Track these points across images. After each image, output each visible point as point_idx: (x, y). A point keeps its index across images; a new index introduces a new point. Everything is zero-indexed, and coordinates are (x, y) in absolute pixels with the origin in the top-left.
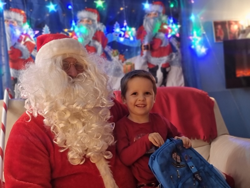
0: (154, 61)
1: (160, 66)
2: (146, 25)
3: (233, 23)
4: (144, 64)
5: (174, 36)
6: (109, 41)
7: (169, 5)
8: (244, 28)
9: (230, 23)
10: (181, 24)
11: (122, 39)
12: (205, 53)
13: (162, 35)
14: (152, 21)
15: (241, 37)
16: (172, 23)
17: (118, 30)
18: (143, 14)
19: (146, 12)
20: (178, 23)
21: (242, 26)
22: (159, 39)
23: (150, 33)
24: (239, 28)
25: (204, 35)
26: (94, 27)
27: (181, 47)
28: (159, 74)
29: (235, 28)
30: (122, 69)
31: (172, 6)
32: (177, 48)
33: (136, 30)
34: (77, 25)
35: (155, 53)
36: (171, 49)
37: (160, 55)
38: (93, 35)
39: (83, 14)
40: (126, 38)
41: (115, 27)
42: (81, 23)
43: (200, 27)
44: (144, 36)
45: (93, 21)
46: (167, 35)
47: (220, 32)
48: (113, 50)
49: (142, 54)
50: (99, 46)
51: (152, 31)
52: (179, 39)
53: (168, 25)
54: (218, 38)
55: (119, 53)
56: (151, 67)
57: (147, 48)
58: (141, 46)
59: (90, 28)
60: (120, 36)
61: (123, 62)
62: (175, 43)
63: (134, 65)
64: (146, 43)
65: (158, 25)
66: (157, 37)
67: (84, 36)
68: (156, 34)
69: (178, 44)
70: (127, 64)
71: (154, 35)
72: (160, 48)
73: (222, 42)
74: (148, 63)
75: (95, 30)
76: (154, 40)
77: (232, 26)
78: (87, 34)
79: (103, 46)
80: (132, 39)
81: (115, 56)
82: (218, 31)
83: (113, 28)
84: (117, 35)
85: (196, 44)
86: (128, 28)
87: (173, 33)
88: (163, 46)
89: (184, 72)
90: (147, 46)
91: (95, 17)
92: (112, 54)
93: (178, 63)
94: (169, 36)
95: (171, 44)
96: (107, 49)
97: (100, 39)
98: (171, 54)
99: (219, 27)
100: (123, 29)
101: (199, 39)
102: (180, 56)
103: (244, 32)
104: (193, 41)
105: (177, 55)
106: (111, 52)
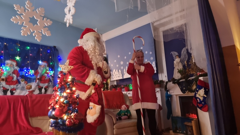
0: (41, 85)
1: (44, 87)
2: (39, 70)
4: (37, 86)
5: (51, 76)
7: (50, 63)
10: (54, 71)
11: (27, 75)
13: (46, 75)
14: (42, 68)
16: (51, 71)
18: (38, 65)
19: (40, 64)
23: (41, 73)
26: (14, 68)
27: (54, 80)
28: (43, 90)
30: (26, 87)
31: (51, 64)
32: (52, 80)
33: (34, 71)
34: (5, 66)
35: (42, 82)
36: (49, 81)
38: (12, 71)
39: (8, 62)
40: (29, 74)
41: (24, 69)
42: (7, 66)
44: (38, 74)
45: (13, 65)
49: (36, 82)
50: (15, 77)
52: (53, 77)
53: (49, 71)
55: (25, 80)
56: (40, 87)
57: (38, 79)
58: (36, 78)
59: (11, 68)
61: (26, 84)
62: (51, 78)
63: (32, 86)
64: (38, 77)
65: (45, 71)
66: (43, 75)
72: (45, 80)
74: (38, 85)
78: (9, 71)
79: (17, 77)
80: (32, 75)
81: (22, 81)
84: (24, 73)
86: (30, 70)
87: (51, 74)
88: (46, 79)
90: (39, 78)
91: (15, 64)
93: (52, 86)
94: (49, 75)
95: (49, 79)
96: (19, 78)
97: (16, 74)
98: (49, 83)
100: (28, 70)
102: (53, 84)
105: (52, 83)
106: (20, 80)
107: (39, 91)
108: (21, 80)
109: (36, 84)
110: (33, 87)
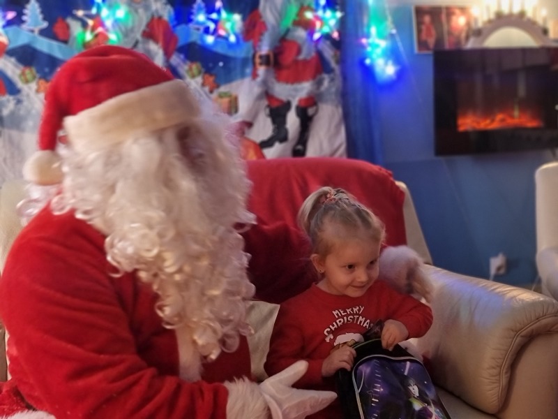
0: (282, 91)
1: (295, 103)
2: (265, 8)
3: (457, 11)
4: (259, 98)
5: (327, 37)
6: (181, 42)
8: (480, 25)
9: (449, 12)
10: (342, 10)
11: (210, 39)
12: (394, 77)
13: (301, 33)
15: (471, 44)
16: (324, 8)
17: (201, 17)
20: (338, 7)
21: (476, 20)
22: (294, 43)
23: (274, 28)
24: (468, 24)
25: (392, 36)
26: (147, 8)
27: (341, 61)
28: (292, 121)
29: (460, 21)
32: (333, 64)
33: (244, 19)
35: (285, 73)
36: (321, 65)
37: (296, 78)
38: (143, 27)
40: (220, 36)
41: (194, 11)
43: (385, 18)
44: (261, 34)
46: (311, 33)
47: (428, 29)
48: (188, 63)
49: (255, 75)
50: (157, 54)
51: (279, 24)
52: (337, 44)
53: (315, 10)
54: (422, 44)
55: (203, 70)
56: (275, 105)
57: (266, 60)
58: (254, 56)
59: (136, 11)
60: (207, 31)
61: (211, 92)
62: (329, 53)
63: (236, 99)
64: (265, 49)
65: (293, 10)
66: (289, 37)
67: (123, 29)
68: (288, 31)
69: (335, 55)
70: (221, 96)
71: (282, 33)
72: (296, 62)
73: (430, 52)
74: (267, 95)
75: (149, 15)
76: (283, 44)
77: (454, 18)
78: (130, 24)
79: (167, 54)
80: (232, 39)
81: (193, 77)
82: (424, 28)
83: (192, 14)
84: (198, 29)
85: (374, 56)
86: (224, 14)
87: (326, 29)
88: (301, 57)
89: (346, 117)
90: (267, 57)
92: (187, 71)
93: (333, 97)
94: (317, 36)
95: (320, 55)
96: (176, 59)
97: (161, 37)
98: (318, 77)
99: (427, 19)
100: (214, 16)
101: (383, 44)
102: (339, 81)
103: (479, 33)
104: (369, 49)
105: (332, 80)
106: (184, 68)
107: (274, 122)
108: (186, 67)
109: (257, 90)
110: (244, 105)
